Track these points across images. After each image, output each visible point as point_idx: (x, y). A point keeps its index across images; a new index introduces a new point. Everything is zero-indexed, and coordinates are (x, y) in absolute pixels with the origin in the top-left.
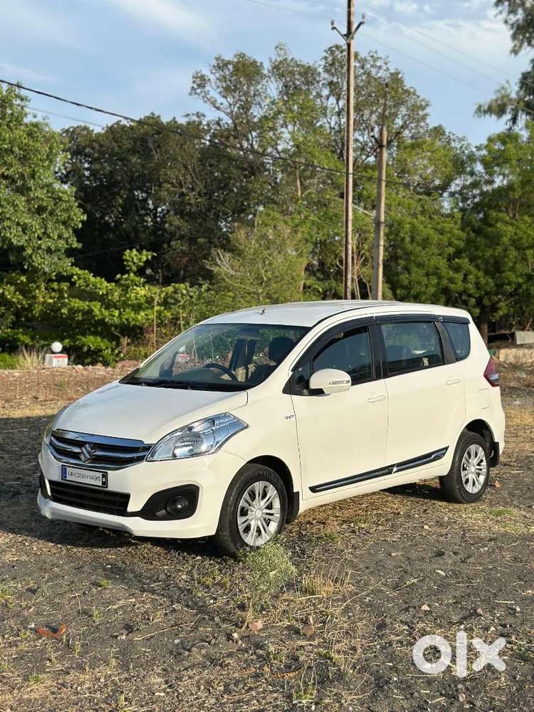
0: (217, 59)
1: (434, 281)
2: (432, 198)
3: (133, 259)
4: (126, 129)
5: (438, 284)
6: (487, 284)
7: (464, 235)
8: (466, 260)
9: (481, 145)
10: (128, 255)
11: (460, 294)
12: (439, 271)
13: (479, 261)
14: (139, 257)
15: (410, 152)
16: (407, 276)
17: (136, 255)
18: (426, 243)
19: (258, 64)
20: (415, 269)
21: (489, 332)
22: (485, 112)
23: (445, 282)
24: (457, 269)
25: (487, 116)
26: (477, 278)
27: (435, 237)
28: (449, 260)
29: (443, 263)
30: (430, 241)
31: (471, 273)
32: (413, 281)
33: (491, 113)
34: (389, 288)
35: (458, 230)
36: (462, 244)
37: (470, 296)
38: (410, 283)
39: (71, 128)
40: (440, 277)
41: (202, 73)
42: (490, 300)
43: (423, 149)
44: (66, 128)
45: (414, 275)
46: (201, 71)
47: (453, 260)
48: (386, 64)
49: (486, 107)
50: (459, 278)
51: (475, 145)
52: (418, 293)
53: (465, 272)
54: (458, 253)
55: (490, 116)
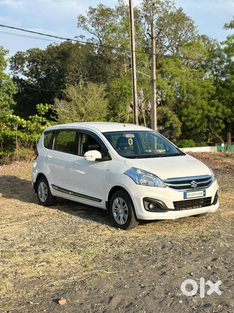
0: (90, 8)
1: (200, 112)
2: (198, 70)
3: (41, 109)
4: (54, 48)
5: (203, 113)
6: (228, 112)
7: (215, 88)
8: (217, 100)
9: (223, 42)
10: (38, 107)
11: (215, 118)
12: (203, 107)
13: (224, 101)
14: (44, 107)
15: (187, 48)
16: (186, 110)
17: (43, 107)
18: (194, 93)
19: (111, 10)
20: (191, 106)
21: (231, 136)
22: (228, 27)
23: (206, 112)
24: (212, 105)
25: (230, 29)
26: (223, 109)
27: (199, 89)
28: (208, 101)
29: (205, 103)
30: (196, 92)
31: (220, 106)
32: (189, 112)
33: (232, 27)
34: (177, 117)
35: (212, 85)
36: (214, 93)
37: (220, 118)
38: (188, 113)
39: (30, 49)
40: (203, 110)
41: (82, 15)
42: (231, 120)
43: (193, 46)
44: (28, 49)
45: (189, 109)
46: (81, 14)
47: (210, 101)
48: (173, 4)
49: (229, 25)
50: (213, 110)
51: (220, 42)
52: (193, 119)
53: (217, 106)
54: (213, 97)
55: (231, 29)
